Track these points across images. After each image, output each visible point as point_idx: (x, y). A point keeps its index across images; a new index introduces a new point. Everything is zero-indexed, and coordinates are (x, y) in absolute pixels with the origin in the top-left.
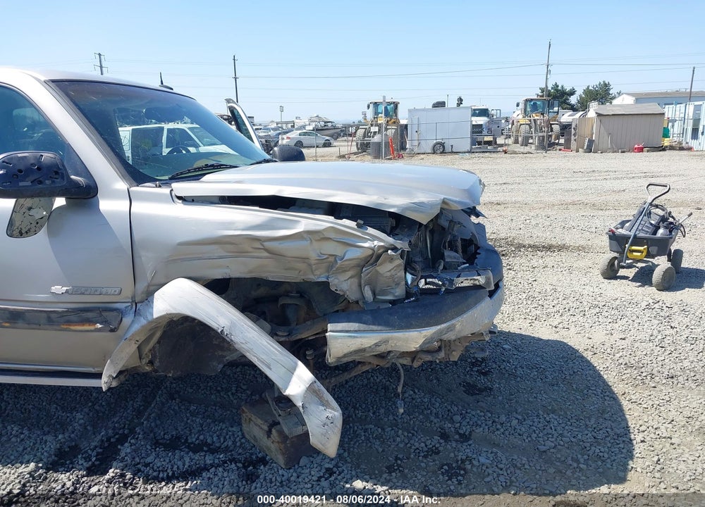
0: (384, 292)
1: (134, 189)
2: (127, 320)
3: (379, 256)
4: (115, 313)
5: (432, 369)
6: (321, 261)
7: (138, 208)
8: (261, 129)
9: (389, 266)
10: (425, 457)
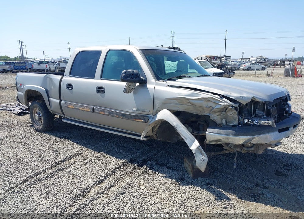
0: (230, 122)
1: (157, 82)
2: (150, 120)
3: (227, 109)
4: (147, 118)
5: (265, 164)
6: (207, 108)
7: (157, 87)
8: (233, 62)
9: (231, 113)
10: (246, 189)
